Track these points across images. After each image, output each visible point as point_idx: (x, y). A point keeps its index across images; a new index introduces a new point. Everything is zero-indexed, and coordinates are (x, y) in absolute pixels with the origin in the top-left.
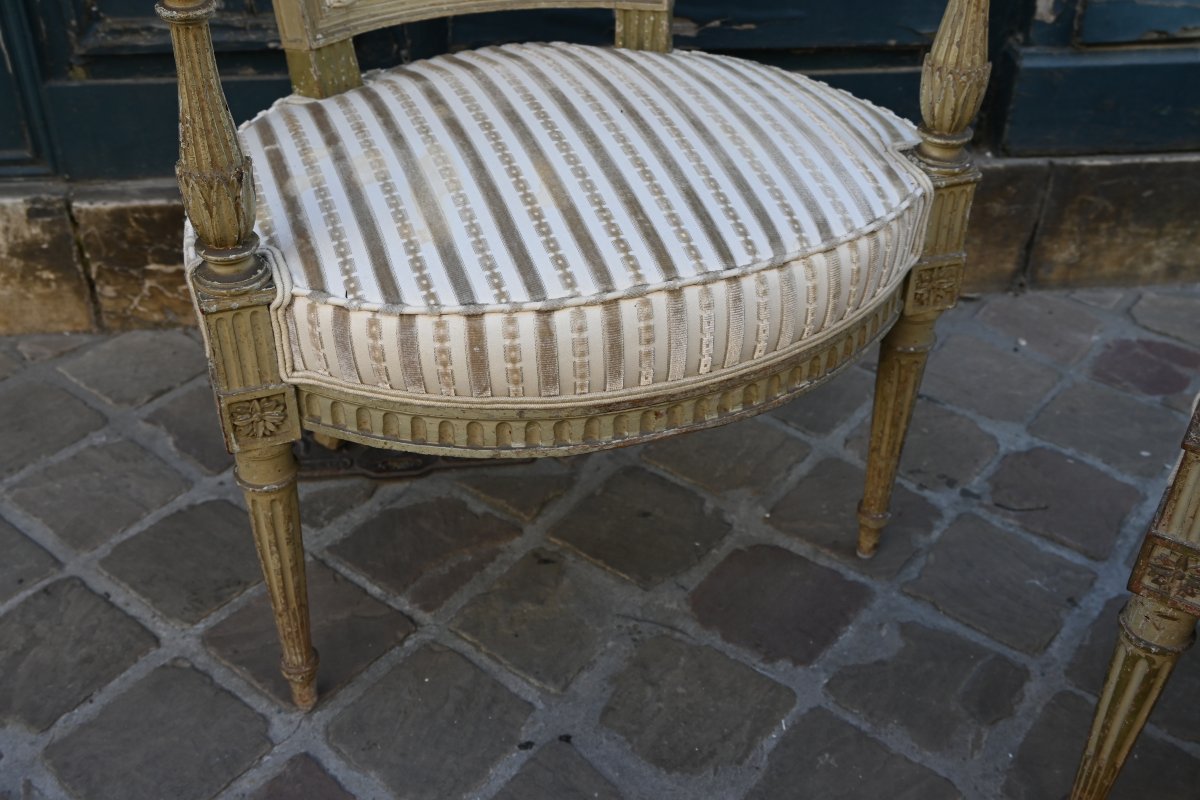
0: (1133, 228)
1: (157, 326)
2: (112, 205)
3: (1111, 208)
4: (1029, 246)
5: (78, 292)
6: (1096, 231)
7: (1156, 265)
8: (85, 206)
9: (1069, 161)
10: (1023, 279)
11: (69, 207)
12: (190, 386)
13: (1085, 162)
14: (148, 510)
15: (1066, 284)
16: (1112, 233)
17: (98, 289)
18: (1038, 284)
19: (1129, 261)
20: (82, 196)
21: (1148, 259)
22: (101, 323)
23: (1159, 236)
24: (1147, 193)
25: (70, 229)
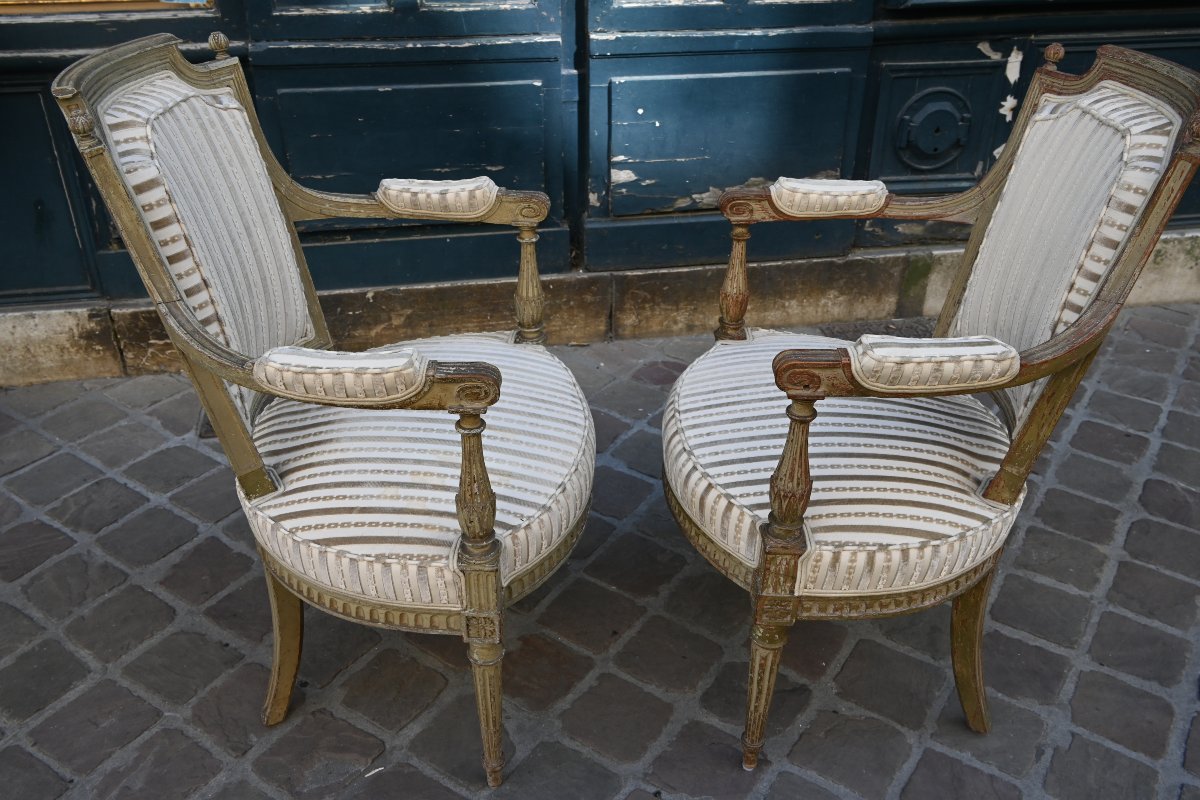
0: (663, 306)
1: (156, 372)
2: (131, 310)
3: (649, 297)
4: (610, 316)
5: (114, 356)
6: (644, 308)
7: (680, 325)
8: (118, 311)
9: (621, 273)
10: (610, 334)
11: (109, 312)
12: (171, 399)
13: (629, 273)
14: (146, 451)
15: (634, 337)
16: (652, 309)
17: (124, 354)
18: (618, 337)
19: (665, 323)
20: (115, 307)
21: (676, 322)
22: (126, 371)
23: (677, 310)
24: (666, 288)
25: (110, 323)
